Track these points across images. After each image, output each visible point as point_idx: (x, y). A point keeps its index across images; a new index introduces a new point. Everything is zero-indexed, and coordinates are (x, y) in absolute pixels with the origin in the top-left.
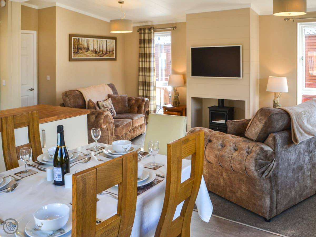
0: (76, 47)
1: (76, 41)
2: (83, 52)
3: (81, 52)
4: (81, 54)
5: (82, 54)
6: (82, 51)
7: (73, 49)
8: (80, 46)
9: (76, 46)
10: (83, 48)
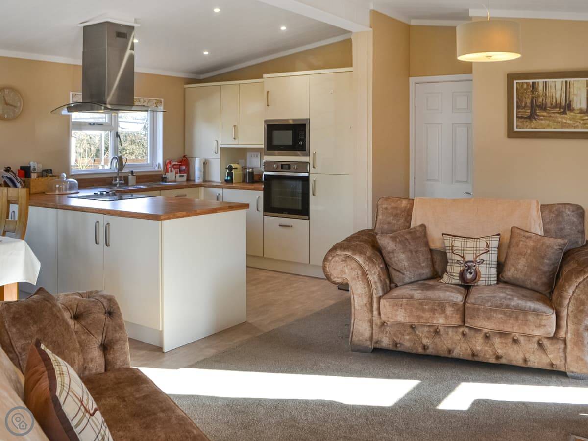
0: (526, 103)
1: (525, 89)
2: (550, 116)
3: (544, 116)
4: (543, 122)
5: (548, 122)
6: (545, 114)
7: (518, 107)
8: (541, 100)
9: (528, 101)
10: (549, 105)
